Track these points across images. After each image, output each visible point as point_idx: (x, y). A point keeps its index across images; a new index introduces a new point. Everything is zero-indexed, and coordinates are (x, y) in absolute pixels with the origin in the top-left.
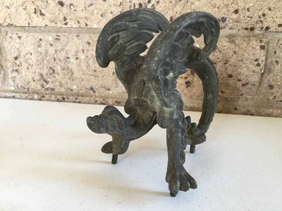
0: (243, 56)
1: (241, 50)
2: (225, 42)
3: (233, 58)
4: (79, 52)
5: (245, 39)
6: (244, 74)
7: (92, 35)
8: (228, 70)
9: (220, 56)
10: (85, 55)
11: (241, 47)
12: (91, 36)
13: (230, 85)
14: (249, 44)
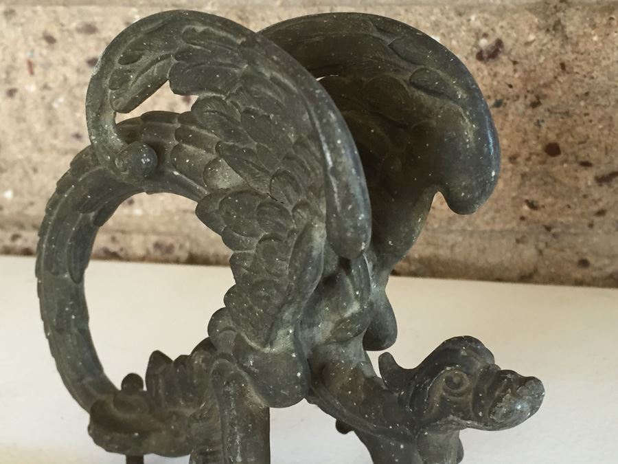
0: (591, 81)
1: (584, 60)
2: (531, 28)
3: (559, 86)
4: (18, 70)
5: (597, 21)
6: (600, 141)
7: (60, 9)
8: (544, 130)
9: (516, 78)
10: (37, 83)
11: (581, 47)
12: (55, 12)
13: (555, 180)
14: (610, 37)
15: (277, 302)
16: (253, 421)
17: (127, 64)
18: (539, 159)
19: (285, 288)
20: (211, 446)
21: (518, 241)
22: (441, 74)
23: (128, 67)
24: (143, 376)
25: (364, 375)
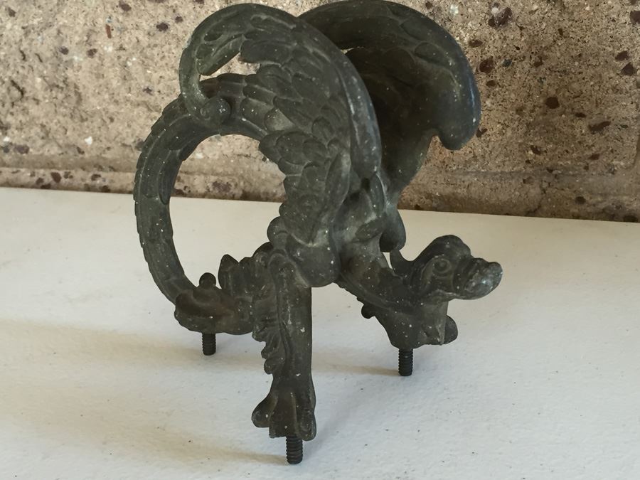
15: (317, 210)
16: (300, 297)
17: (210, 40)
18: (541, 110)
19: (323, 200)
20: (269, 316)
21: (524, 181)
22: (438, 47)
23: (211, 43)
24: (216, 275)
25: (380, 266)
